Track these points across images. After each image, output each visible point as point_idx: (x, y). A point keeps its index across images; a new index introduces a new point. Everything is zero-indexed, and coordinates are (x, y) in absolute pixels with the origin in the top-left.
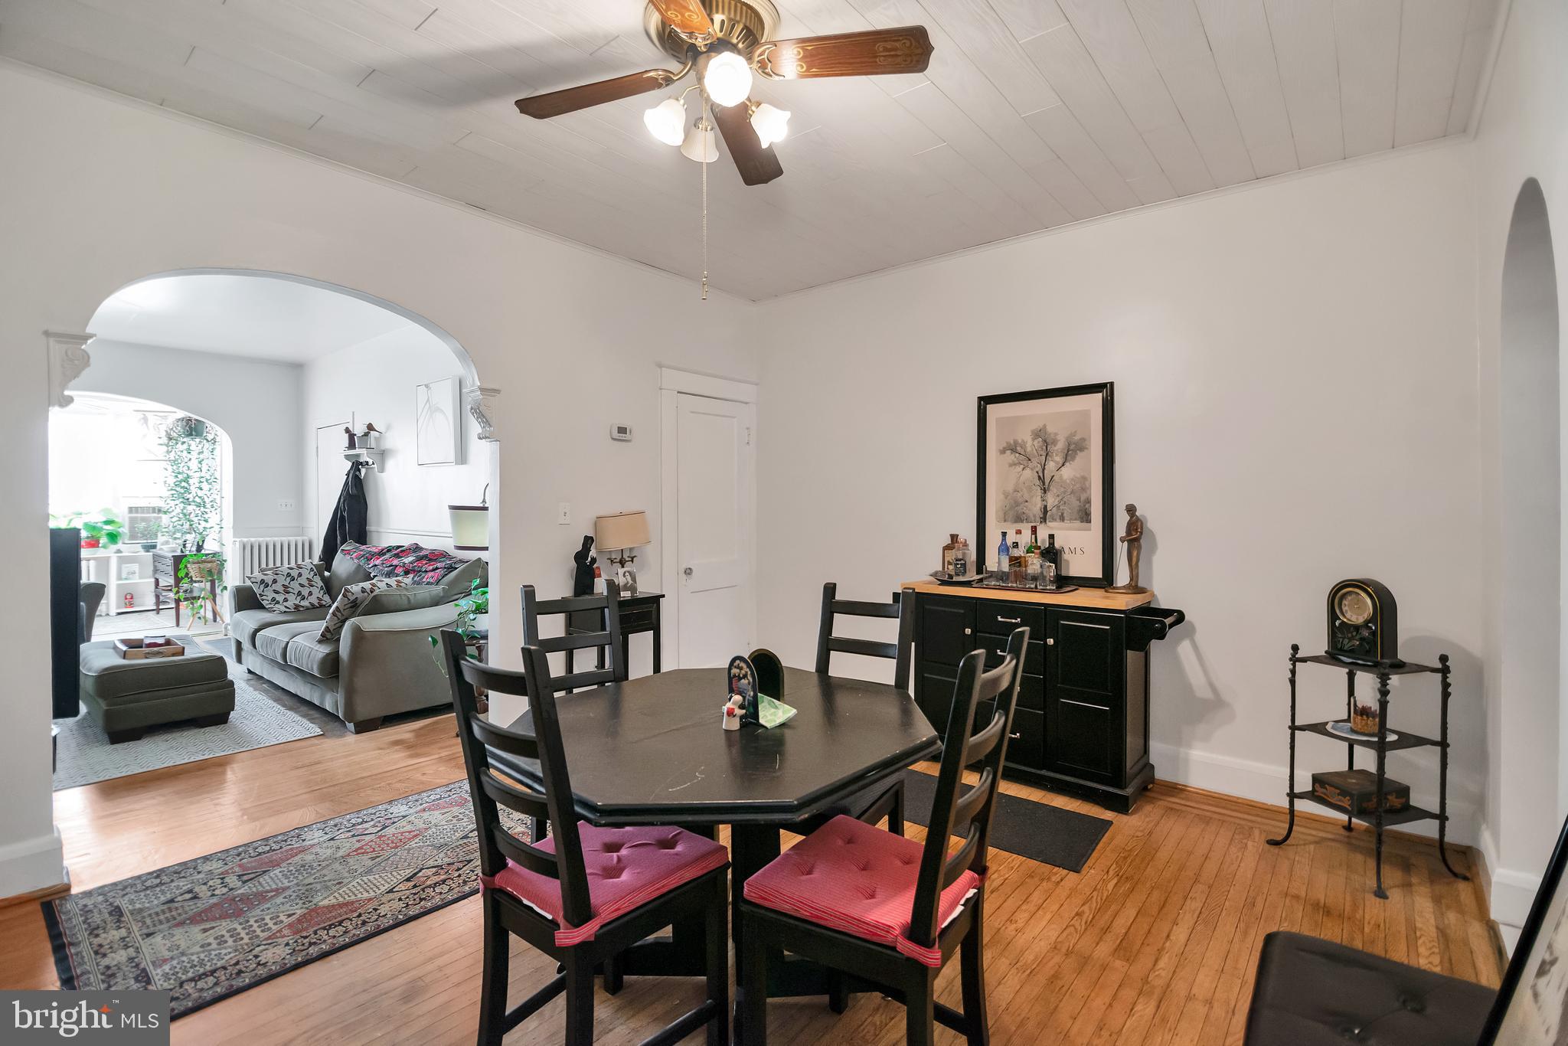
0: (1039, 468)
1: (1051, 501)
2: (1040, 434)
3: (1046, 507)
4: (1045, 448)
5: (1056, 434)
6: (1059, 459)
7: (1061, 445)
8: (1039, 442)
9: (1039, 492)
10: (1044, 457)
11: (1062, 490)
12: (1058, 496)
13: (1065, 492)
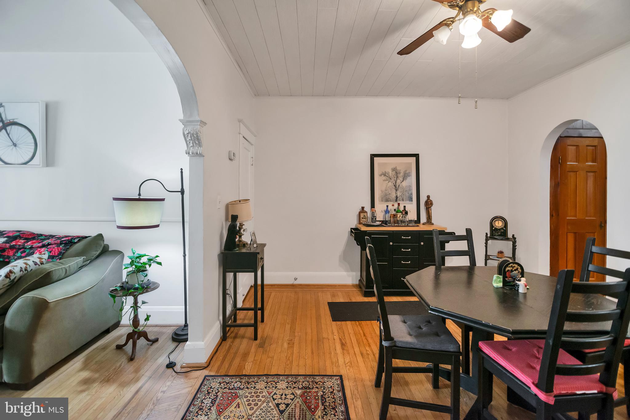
0: (394, 182)
1: (399, 194)
2: (394, 170)
3: (397, 196)
4: (396, 175)
5: (400, 170)
6: (401, 179)
7: (402, 174)
8: (394, 173)
9: (394, 191)
10: (396, 178)
11: (403, 190)
12: (401, 192)
13: (403, 191)
